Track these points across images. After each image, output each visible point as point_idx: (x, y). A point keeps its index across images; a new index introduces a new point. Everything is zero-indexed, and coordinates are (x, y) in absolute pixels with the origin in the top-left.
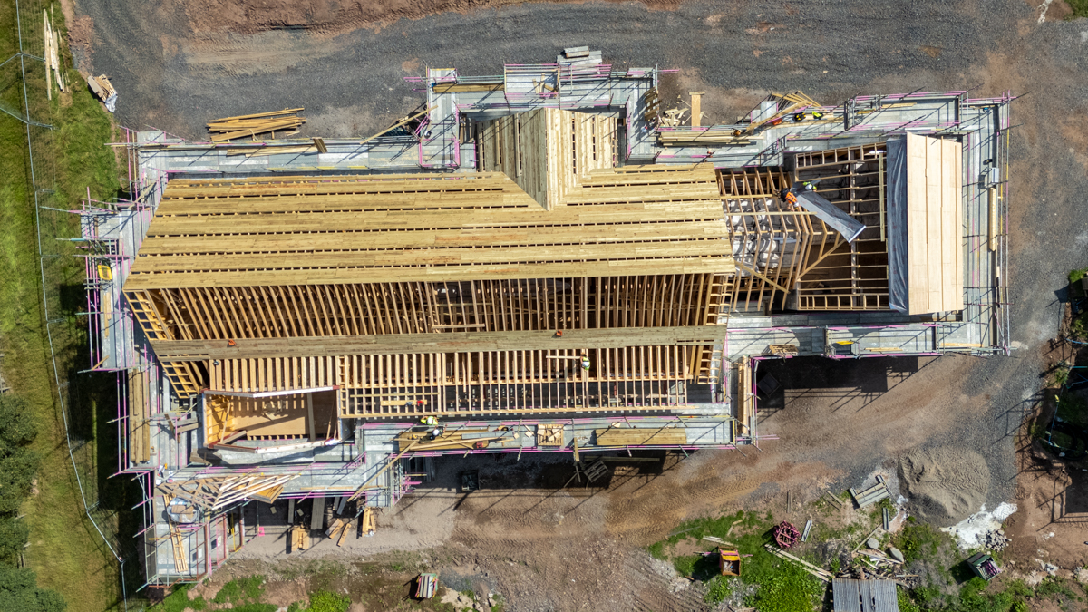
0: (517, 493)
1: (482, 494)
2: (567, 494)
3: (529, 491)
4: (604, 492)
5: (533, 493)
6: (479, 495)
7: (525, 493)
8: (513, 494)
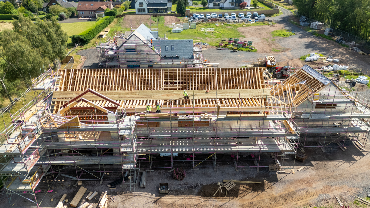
0: (188, 197)
1: (169, 197)
2: (216, 200)
3: (194, 197)
4: (236, 199)
5: (197, 198)
6: (167, 197)
7: (192, 197)
8: (186, 197)
